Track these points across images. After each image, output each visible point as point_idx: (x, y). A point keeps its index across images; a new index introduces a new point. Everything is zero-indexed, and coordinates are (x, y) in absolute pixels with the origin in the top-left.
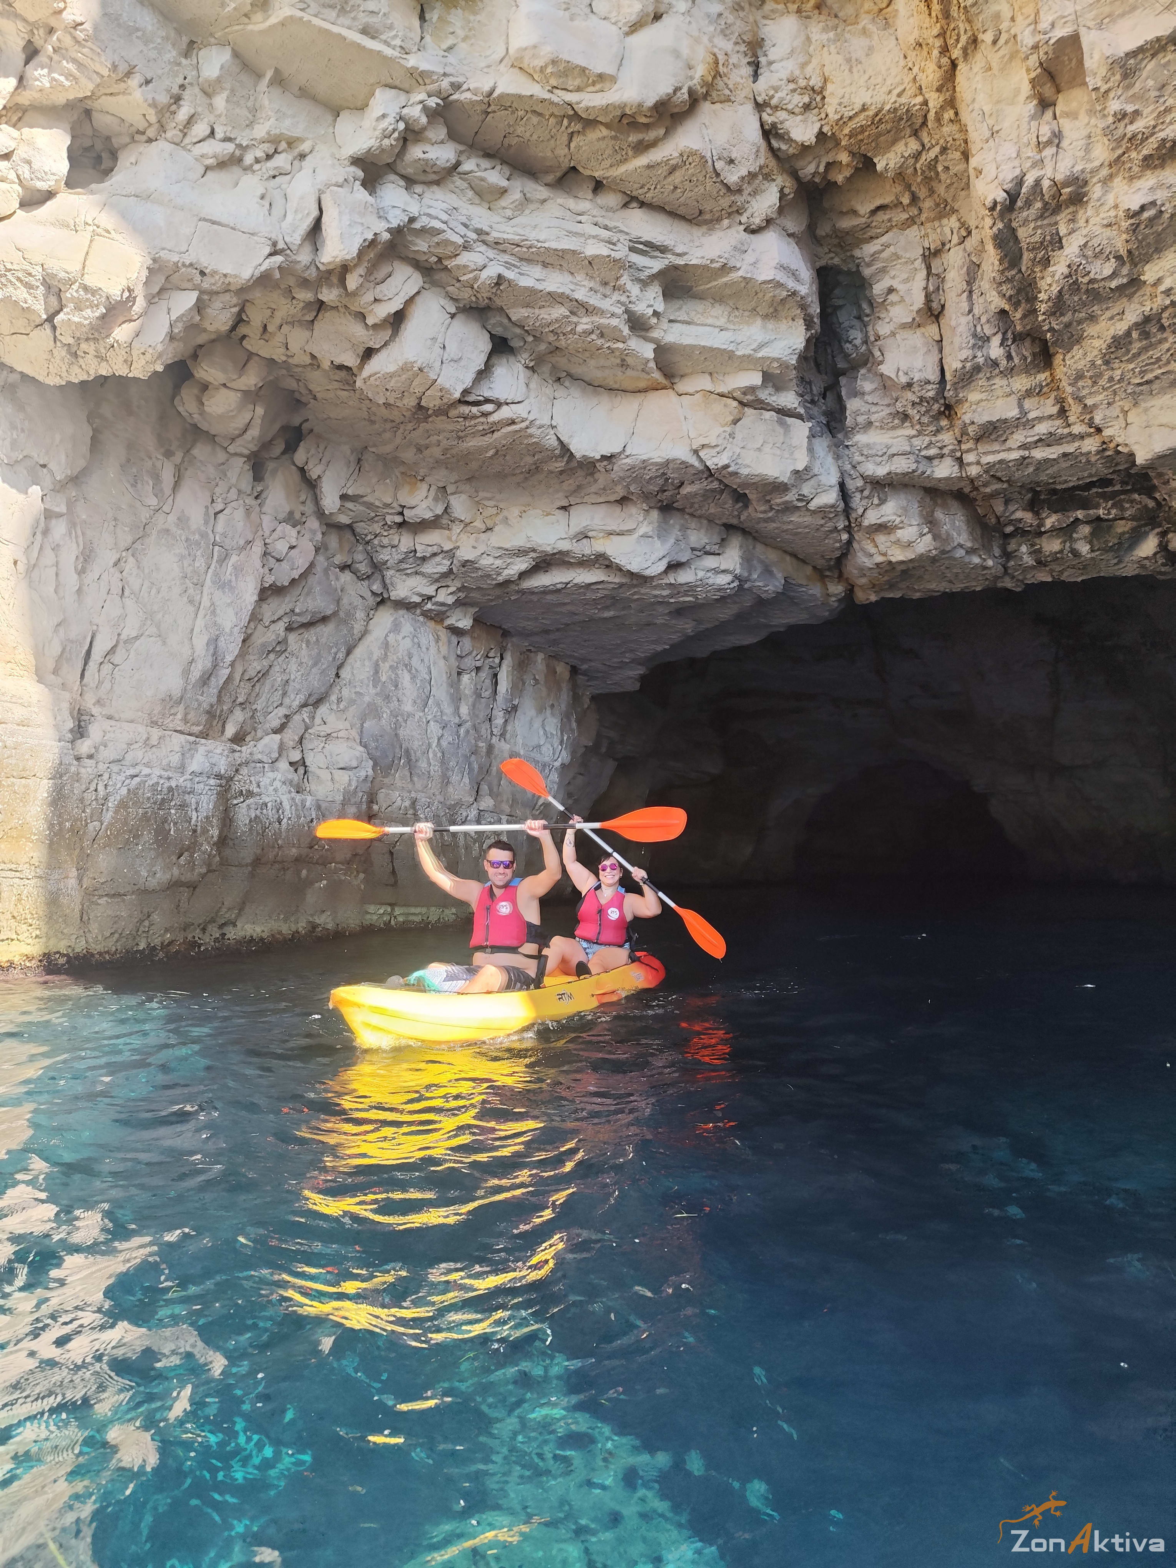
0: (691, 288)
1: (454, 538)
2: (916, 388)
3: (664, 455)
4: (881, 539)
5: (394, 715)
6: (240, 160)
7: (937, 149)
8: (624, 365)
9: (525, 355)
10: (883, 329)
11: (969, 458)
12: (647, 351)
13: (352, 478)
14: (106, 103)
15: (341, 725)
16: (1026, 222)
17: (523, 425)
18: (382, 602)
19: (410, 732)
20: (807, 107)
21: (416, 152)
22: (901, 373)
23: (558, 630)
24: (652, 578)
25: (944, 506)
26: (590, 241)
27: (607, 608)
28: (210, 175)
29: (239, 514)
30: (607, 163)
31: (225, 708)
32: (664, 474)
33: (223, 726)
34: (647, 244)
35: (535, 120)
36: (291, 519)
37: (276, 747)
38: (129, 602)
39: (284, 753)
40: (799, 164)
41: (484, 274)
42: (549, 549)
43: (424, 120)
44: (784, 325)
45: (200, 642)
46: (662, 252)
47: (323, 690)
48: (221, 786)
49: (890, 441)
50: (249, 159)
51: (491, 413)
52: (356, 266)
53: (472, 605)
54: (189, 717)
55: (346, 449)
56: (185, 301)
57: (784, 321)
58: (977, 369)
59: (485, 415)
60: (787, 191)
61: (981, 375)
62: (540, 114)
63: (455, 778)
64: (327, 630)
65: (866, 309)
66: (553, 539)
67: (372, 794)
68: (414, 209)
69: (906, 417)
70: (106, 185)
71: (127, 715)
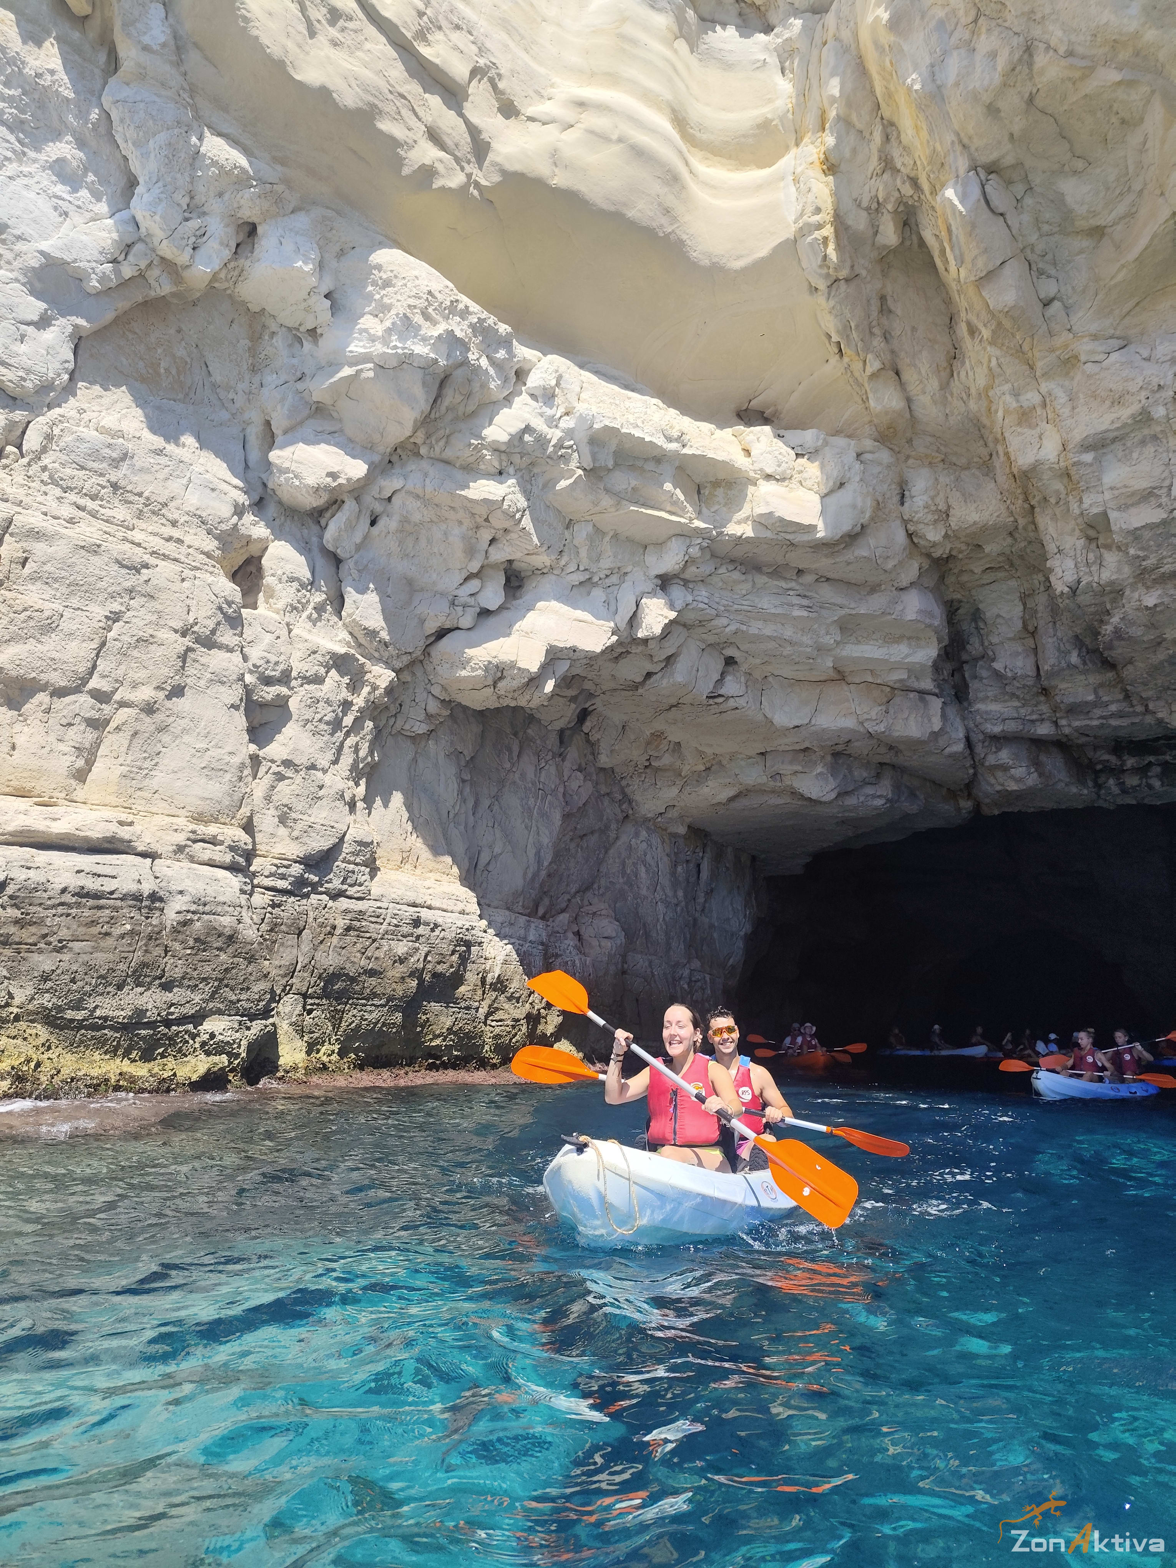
0: (859, 626)
2: (1019, 679)
3: (837, 725)
4: (999, 774)
5: (635, 897)
6: (591, 580)
9: (746, 666)
10: (995, 639)
11: (1063, 722)
12: (828, 662)
13: (619, 739)
14: (526, 561)
15: (602, 906)
17: (742, 710)
18: (626, 816)
19: (645, 910)
20: (936, 521)
21: (693, 569)
22: (1008, 669)
24: (826, 802)
25: (1047, 752)
27: (788, 819)
28: (575, 590)
29: (552, 768)
30: (808, 562)
32: (838, 736)
33: (537, 909)
36: (580, 768)
37: (565, 922)
38: (496, 831)
39: (570, 926)
40: (932, 550)
41: (728, 629)
42: (749, 783)
43: (699, 553)
44: (923, 643)
45: (531, 853)
46: (840, 608)
47: (589, 880)
48: (545, 950)
49: (1002, 710)
50: (596, 579)
51: (722, 702)
54: (524, 904)
55: (617, 721)
56: (564, 667)
57: (923, 641)
58: (1063, 670)
59: (718, 703)
60: (923, 565)
61: (1065, 673)
62: (769, 544)
63: (674, 944)
64: (594, 838)
65: (981, 625)
66: (754, 776)
67: (624, 957)
68: (690, 598)
69: (1013, 695)
70: (520, 601)
71: (495, 903)
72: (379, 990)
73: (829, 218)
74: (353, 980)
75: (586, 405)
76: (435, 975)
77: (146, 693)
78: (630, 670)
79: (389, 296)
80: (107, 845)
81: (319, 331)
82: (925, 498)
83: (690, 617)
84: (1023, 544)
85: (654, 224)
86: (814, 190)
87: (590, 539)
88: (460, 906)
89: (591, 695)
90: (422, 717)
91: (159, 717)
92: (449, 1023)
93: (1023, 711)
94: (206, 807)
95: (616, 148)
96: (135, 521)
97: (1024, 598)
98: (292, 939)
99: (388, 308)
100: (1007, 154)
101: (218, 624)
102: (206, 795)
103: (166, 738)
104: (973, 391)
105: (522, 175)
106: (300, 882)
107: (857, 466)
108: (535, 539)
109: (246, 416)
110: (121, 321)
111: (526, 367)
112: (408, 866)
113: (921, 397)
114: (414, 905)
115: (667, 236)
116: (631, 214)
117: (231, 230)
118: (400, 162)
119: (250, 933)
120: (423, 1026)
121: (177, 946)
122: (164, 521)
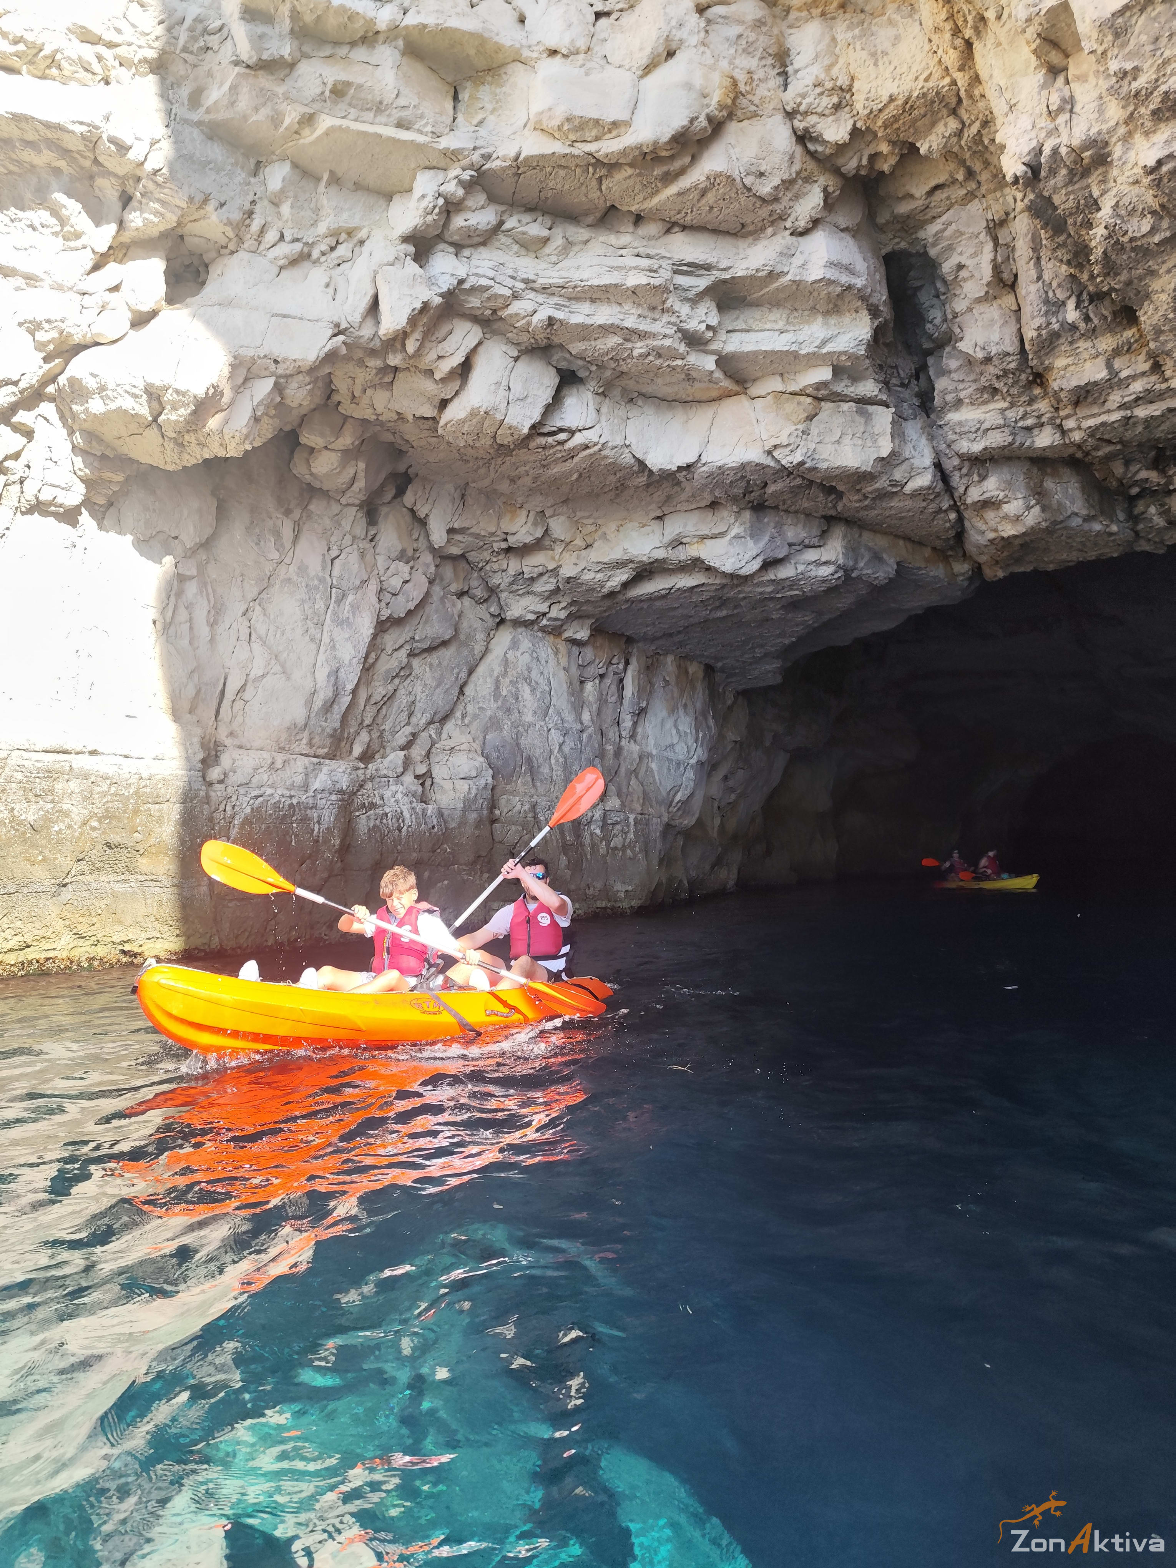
0: (745, 298)
1: (557, 557)
2: (996, 362)
3: (738, 460)
4: (990, 515)
5: (515, 725)
6: (309, 255)
7: (977, 125)
8: (689, 378)
9: (593, 383)
10: (960, 305)
11: (1070, 424)
12: (709, 363)
13: (457, 513)
14: (191, 228)
15: (466, 739)
16: (1055, 190)
17: (596, 448)
18: (502, 621)
19: (531, 741)
20: (837, 107)
21: (458, 221)
22: (978, 349)
23: (679, 632)
24: (752, 576)
25: (1055, 474)
26: (631, 273)
27: (719, 608)
28: (284, 273)
29: (354, 558)
30: (639, 198)
31: (352, 730)
32: (743, 477)
33: (351, 747)
34: (689, 265)
35: (562, 173)
36: (402, 556)
37: (400, 762)
38: (256, 646)
39: (411, 767)
40: (840, 161)
41: (535, 319)
42: (645, 559)
43: (461, 192)
44: (847, 319)
45: (322, 675)
46: (708, 269)
47: (447, 707)
48: (342, 800)
49: (982, 417)
50: (315, 254)
51: (566, 441)
52: (412, 332)
53: (588, 617)
54: (314, 741)
55: (450, 487)
56: (263, 388)
57: (848, 314)
58: (1055, 336)
59: (562, 443)
60: (831, 189)
61: (1062, 341)
62: (565, 167)
64: (447, 653)
65: (940, 286)
66: (651, 547)
67: (491, 801)
68: (464, 272)
69: (993, 391)
70: (198, 297)
71: (257, 744)
82: (816, 70)
83: (471, 302)
87: (292, 188)
97: (994, 229)
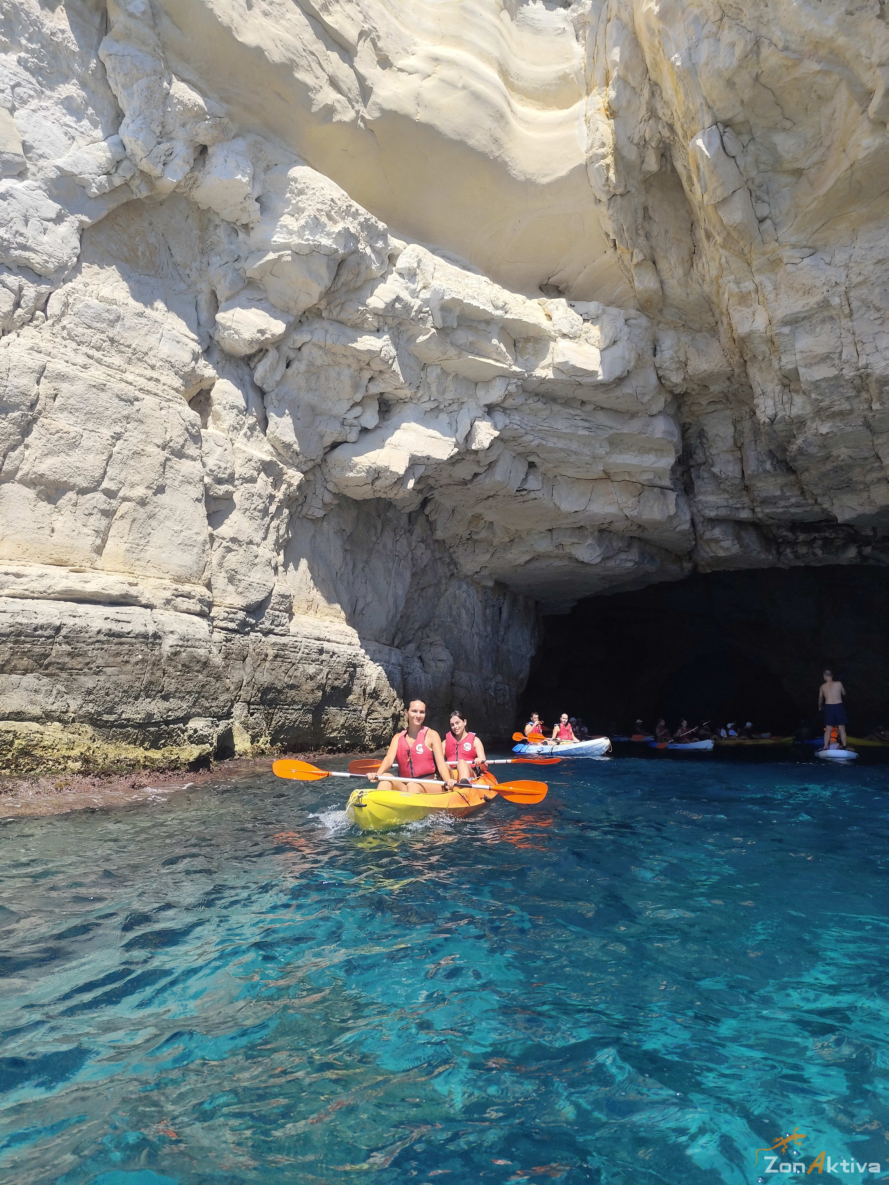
0: (621, 442)
2: (730, 479)
3: (605, 511)
4: (713, 545)
5: (459, 632)
9: (543, 469)
10: (714, 451)
11: (758, 510)
12: (601, 466)
13: (450, 519)
15: (437, 638)
17: (541, 500)
18: (453, 575)
19: (466, 641)
20: (678, 369)
21: (510, 401)
22: (722, 473)
24: (593, 564)
25: (747, 531)
27: (565, 576)
28: (428, 414)
29: (404, 540)
30: (589, 396)
32: (603, 520)
33: (394, 641)
36: (422, 540)
37: (414, 650)
38: (367, 586)
40: (674, 389)
41: (532, 443)
42: (540, 551)
43: (515, 389)
44: (665, 454)
45: (391, 602)
46: (611, 429)
48: (401, 669)
49: (717, 500)
50: (442, 407)
51: (525, 494)
53: (495, 574)
54: (387, 637)
56: (419, 470)
57: (666, 451)
58: (760, 474)
59: (523, 495)
60: (668, 399)
61: (762, 476)
62: (564, 384)
63: (485, 664)
64: (430, 591)
65: (704, 441)
66: (544, 546)
67: (452, 673)
68: (507, 421)
69: (725, 491)
70: (389, 422)
71: (370, 637)
72: (297, 699)
73: (610, 150)
74: (280, 692)
75: (438, 282)
76: (333, 688)
77: (140, 491)
78: (463, 472)
79: (303, 201)
80: (122, 600)
81: (251, 225)
82: (671, 352)
83: (508, 434)
84: (736, 386)
85: (487, 150)
86: (601, 129)
87: (439, 377)
88: (348, 640)
89: (432, 488)
90: (320, 505)
91: (149, 508)
92: (342, 721)
93: (731, 502)
94: (181, 572)
95: (461, 93)
96: (126, 366)
97: (735, 423)
98: (239, 664)
99: (302, 210)
100: (738, 114)
101: (186, 440)
102: (182, 563)
103: (154, 523)
104: (707, 278)
105: (396, 112)
106: (244, 624)
107: (626, 329)
108: (401, 378)
109: (198, 287)
110: (112, 216)
111: (396, 253)
112: (311, 612)
113: (671, 281)
114: (319, 639)
115: (496, 159)
116: (471, 142)
117: (191, 151)
118: (310, 102)
119: (217, 660)
120: (325, 724)
121: (171, 669)
122: (146, 366)
